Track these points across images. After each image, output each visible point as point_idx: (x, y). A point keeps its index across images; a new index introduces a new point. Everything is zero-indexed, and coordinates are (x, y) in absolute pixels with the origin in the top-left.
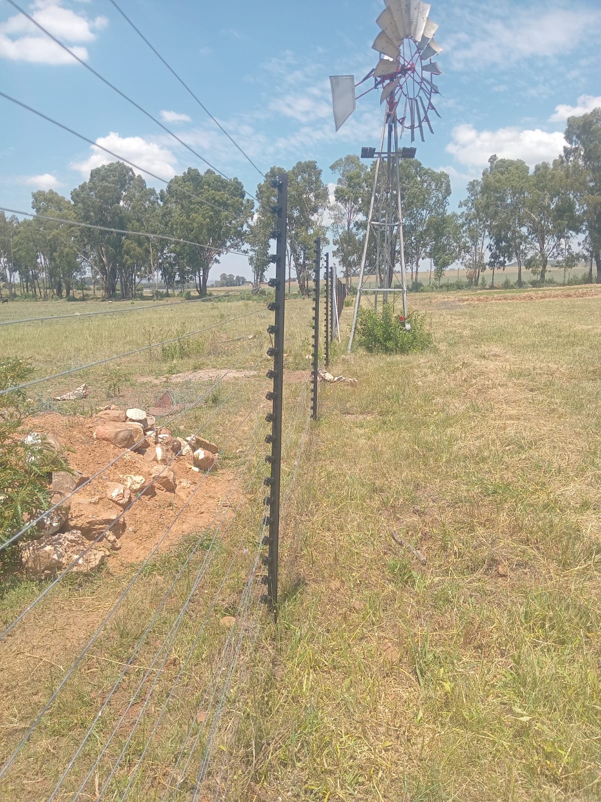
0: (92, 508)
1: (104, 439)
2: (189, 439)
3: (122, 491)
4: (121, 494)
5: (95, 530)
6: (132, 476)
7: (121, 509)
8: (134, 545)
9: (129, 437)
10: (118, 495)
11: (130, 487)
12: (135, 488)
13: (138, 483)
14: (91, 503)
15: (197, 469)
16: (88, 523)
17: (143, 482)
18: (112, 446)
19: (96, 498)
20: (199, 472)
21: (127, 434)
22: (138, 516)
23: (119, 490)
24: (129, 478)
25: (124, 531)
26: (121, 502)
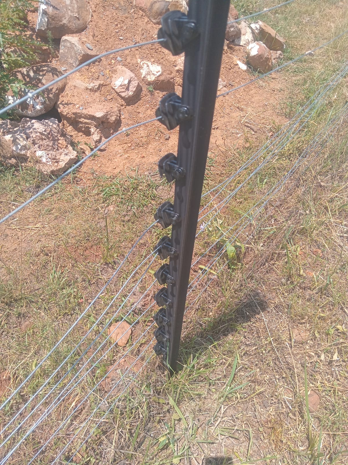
0: (86, 96)
1: (140, 9)
2: (253, 26)
3: (126, 82)
4: (125, 85)
5: (82, 123)
6: (149, 64)
7: (123, 103)
8: (120, 151)
9: (164, 11)
10: (121, 86)
11: (144, 77)
12: (149, 80)
13: (153, 74)
14: (87, 89)
15: (244, 67)
16: (73, 114)
17: (159, 74)
18: (146, 19)
19: (97, 83)
20: (245, 71)
21: (162, 7)
22: (141, 115)
23: (124, 80)
24: (145, 65)
25: (116, 130)
26: (123, 95)
